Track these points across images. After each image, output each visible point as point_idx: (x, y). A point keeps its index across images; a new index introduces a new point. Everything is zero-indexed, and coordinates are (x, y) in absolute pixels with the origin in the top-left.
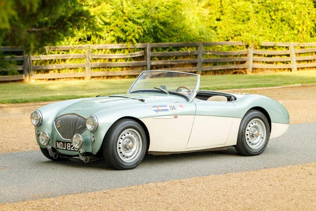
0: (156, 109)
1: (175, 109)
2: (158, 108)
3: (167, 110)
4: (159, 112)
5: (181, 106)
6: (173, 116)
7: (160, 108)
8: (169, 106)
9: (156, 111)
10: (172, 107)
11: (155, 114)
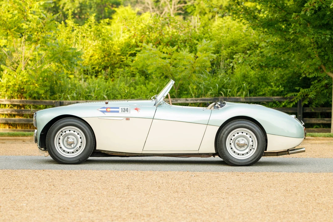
0: (105, 110)
1: (128, 111)
2: (107, 110)
3: (118, 112)
4: (106, 113)
5: (136, 109)
6: (124, 118)
7: (108, 110)
8: (122, 109)
9: (103, 112)
10: (125, 110)
11: (102, 114)
